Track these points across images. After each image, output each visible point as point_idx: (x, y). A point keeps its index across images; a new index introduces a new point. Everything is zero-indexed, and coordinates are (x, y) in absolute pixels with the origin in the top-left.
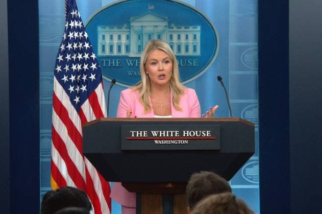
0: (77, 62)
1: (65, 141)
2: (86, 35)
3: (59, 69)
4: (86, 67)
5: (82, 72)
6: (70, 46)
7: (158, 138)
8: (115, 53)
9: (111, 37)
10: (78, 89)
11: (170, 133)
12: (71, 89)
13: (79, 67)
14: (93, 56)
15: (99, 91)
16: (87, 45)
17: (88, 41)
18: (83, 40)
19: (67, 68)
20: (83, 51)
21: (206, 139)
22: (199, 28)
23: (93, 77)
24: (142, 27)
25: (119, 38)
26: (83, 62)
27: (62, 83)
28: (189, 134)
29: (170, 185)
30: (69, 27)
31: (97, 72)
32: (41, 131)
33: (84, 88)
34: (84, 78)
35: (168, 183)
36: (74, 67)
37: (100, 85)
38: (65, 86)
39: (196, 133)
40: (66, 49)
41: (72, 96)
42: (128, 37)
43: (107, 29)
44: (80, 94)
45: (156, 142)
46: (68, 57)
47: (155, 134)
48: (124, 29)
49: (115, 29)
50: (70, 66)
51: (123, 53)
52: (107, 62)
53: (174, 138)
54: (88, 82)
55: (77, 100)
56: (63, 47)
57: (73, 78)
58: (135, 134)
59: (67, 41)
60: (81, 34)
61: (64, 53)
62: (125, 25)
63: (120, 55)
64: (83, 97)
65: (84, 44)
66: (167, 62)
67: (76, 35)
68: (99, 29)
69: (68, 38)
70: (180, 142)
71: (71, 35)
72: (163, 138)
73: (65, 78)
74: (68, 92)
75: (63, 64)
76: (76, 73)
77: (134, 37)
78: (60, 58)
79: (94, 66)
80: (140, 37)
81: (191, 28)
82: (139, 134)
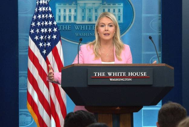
0: (44, 27)
1: (37, 79)
2: (50, 9)
3: (32, 31)
4: (50, 30)
5: (48, 34)
6: (39, 16)
7: (112, 77)
8: (67, 21)
9: (65, 11)
10: (45, 45)
11: (120, 74)
12: (41, 45)
13: (46, 30)
14: (55, 23)
15: (59, 46)
16: (51, 16)
17: (51, 13)
18: (48, 12)
19: (38, 31)
20: (48, 20)
21: (144, 77)
22: (122, 5)
23: (54, 37)
24: (85, 4)
25: (70, 11)
26: (48, 27)
27: (34, 40)
28: (132, 74)
29: (118, 108)
30: (39, 3)
31: (57, 34)
32: (20, 72)
33: (49, 44)
34: (49, 37)
35: (117, 107)
36: (42, 30)
37: (59, 42)
38: (37, 43)
39: (137, 74)
40: (37, 18)
41: (41, 49)
42: (76, 11)
43: (62, 5)
44: (46, 48)
45: (111, 79)
46: (39, 24)
47: (110, 74)
48: (73, 5)
49: (67, 5)
50: (40, 30)
51: (72, 21)
52: (62, 27)
53: (122, 77)
54: (52, 40)
55: (44, 52)
56: (35, 17)
57: (42, 38)
58: (97, 74)
59: (38, 13)
60: (47, 8)
61: (36, 21)
62: (74, 3)
63: (70, 22)
64: (48, 50)
65: (49, 15)
66: (111, 26)
67: (44, 9)
68: (57, 5)
69: (38, 11)
70: (126, 79)
71: (40, 9)
72: (115, 77)
73: (37, 38)
74: (38, 47)
75: (35, 28)
76: (44, 34)
77: (79, 11)
78: (33, 24)
79: (55, 30)
80: (83, 10)
81: (117, 5)
82: (100, 74)
